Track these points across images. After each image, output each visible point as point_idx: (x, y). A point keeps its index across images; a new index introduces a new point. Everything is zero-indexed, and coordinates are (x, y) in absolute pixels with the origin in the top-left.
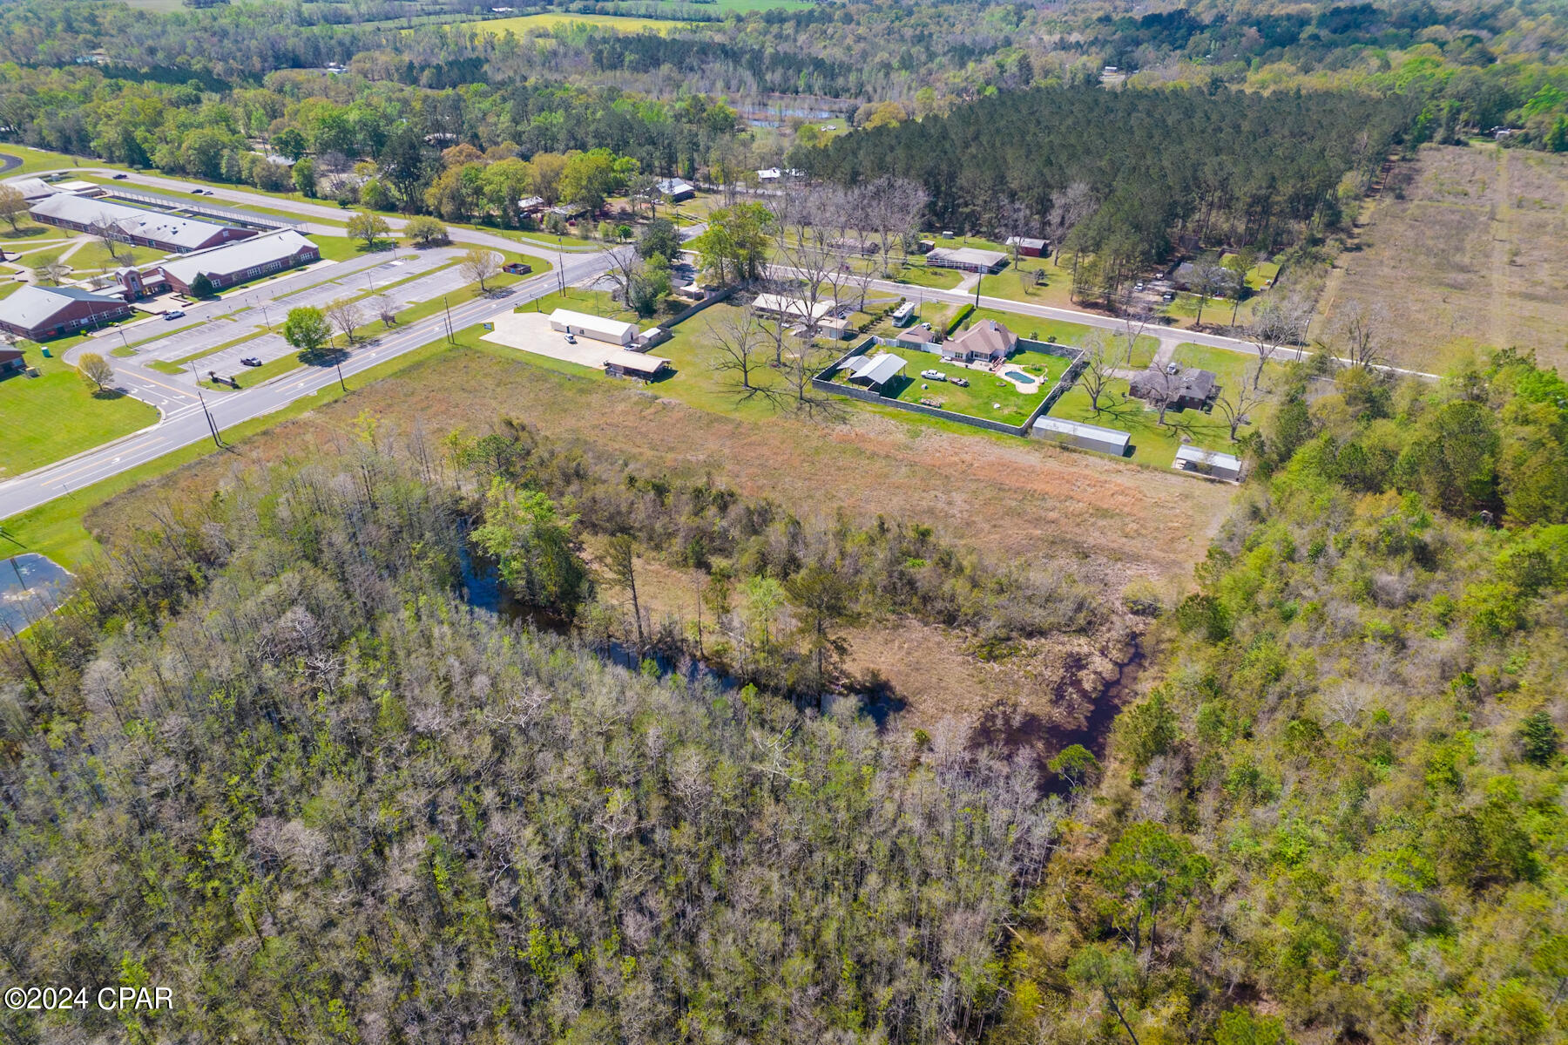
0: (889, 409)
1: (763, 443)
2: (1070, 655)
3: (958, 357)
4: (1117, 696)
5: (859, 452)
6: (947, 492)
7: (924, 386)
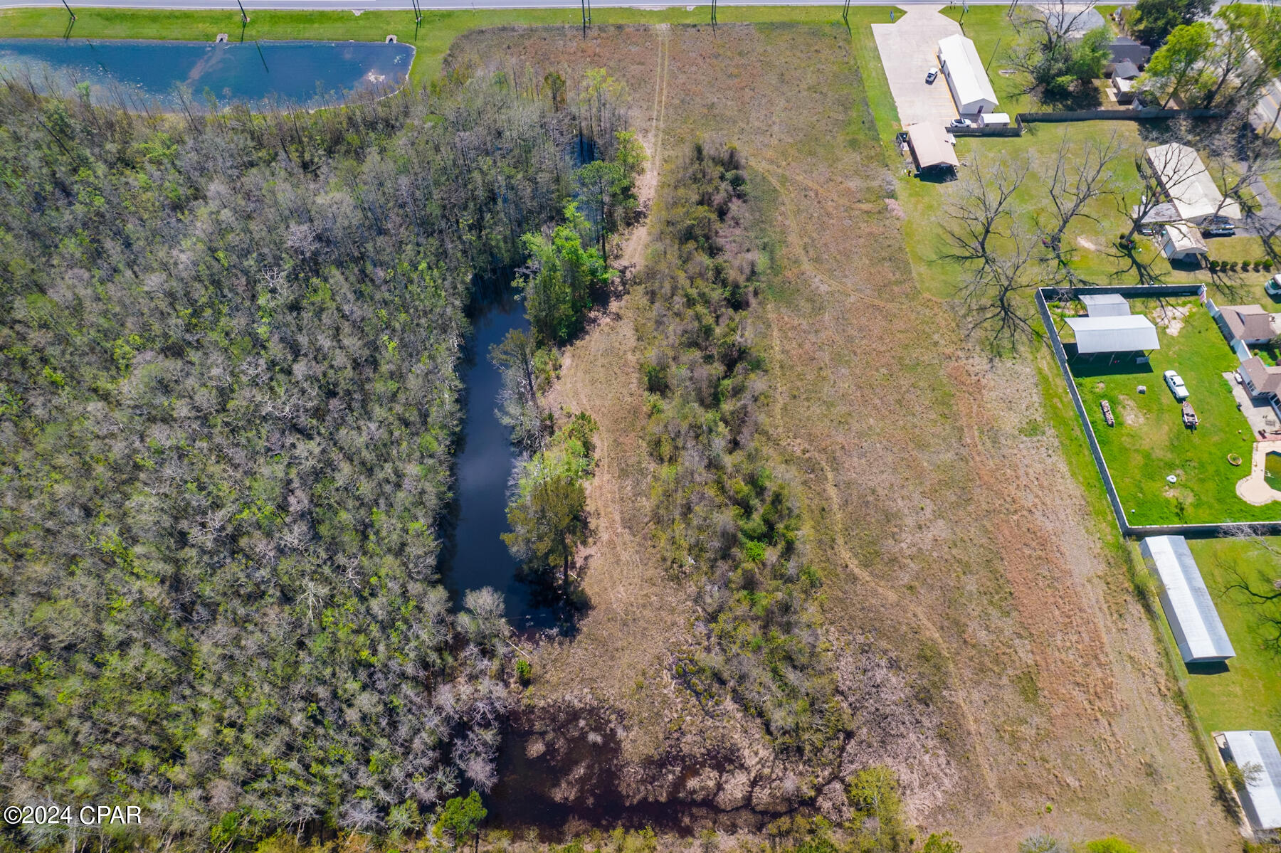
0: (1060, 383)
1: (889, 317)
3: (1247, 386)
5: (944, 401)
6: (939, 515)
7: (1141, 388)
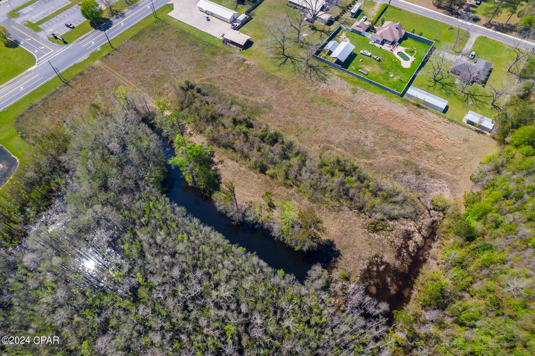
0: (345, 74)
1: (289, 93)
2: (406, 231)
3: (377, 42)
4: (422, 256)
5: (330, 102)
6: (365, 130)
7: (361, 60)
